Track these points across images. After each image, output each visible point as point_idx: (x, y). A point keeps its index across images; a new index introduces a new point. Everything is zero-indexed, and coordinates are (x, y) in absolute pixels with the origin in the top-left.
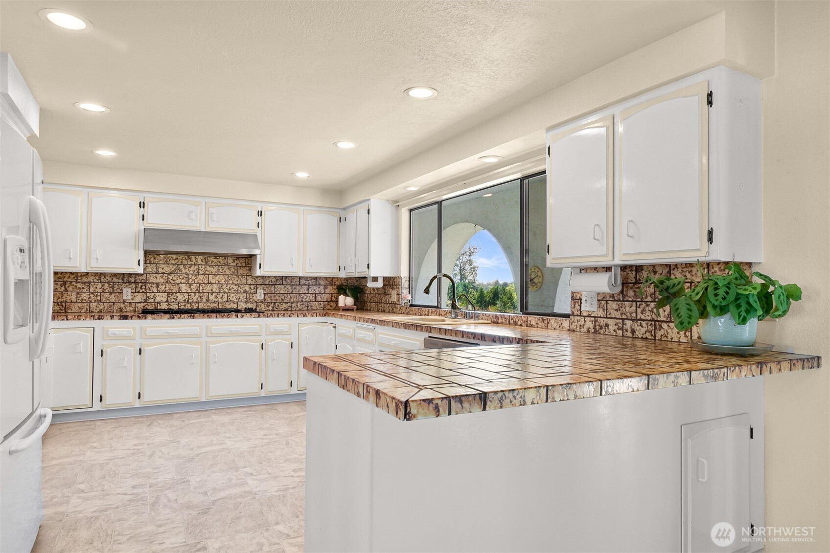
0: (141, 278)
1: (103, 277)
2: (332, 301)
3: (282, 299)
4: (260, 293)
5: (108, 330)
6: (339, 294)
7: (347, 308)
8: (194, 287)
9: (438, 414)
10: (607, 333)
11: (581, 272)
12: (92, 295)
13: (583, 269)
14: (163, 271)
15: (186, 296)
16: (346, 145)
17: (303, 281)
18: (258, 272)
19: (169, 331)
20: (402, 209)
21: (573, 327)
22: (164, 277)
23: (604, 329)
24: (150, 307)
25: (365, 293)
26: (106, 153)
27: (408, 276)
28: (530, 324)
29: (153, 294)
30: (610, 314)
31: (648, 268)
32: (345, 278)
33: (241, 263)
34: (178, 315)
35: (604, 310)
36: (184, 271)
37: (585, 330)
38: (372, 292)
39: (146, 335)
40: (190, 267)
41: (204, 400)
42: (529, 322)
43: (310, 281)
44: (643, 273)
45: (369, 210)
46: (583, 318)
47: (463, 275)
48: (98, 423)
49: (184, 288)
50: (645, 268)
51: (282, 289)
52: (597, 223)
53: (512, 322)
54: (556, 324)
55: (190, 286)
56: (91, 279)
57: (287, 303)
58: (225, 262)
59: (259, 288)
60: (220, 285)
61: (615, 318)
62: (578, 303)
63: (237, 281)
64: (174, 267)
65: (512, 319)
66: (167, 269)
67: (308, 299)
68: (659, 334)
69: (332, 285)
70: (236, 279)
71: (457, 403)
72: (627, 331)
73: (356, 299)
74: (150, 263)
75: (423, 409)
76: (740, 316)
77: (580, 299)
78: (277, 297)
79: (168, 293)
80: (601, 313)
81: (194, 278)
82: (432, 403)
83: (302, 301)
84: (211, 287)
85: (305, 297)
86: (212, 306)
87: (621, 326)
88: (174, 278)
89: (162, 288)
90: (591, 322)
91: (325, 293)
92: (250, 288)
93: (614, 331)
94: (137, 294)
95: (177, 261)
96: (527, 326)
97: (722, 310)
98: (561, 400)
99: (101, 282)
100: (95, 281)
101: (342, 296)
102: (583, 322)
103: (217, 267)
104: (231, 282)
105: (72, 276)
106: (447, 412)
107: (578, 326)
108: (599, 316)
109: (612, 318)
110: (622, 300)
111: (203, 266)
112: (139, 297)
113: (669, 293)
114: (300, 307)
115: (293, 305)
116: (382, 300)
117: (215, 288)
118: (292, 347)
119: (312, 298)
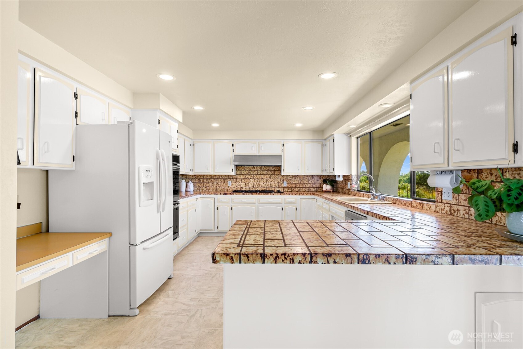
0: (235, 177)
1: (221, 176)
2: (321, 187)
3: (296, 186)
4: (285, 183)
5: (219, 199)
6: (324, 183)
7: (327, 191)
8: (256, 180)
9: (232, 262)
10: (458, 215)
11: (442, 174)
12: (217, 184)
13: (443, 172)
14: (243, 173)
15: (253, 184)
16: (309, 108)
17: (306, 177)
18: (283, 173)
19: (242, 200)
20: (352, 138)
21: (437, 209)
22: (244, 176)
23: (456, 213)
24: (238, 189)
25: (336, 183)
26: (215, 125)
27: (356, 174)
28: (413, 206)
29: (239, 184)
30: (460, 202)
31: (486, 171)
32: (326, 176)
33: (276, 169)
34: (246, 193)
35: (456, 199)
36: (252, 173)
37: (444, 212)
38: (341, 183)
39: (233, 201)
40: (254, 172)
42: (412, 204)
43: (309, 177)
44: (482, 175)
45: (334, 140)
46: (443, 204)
48: (216, 237)
49: (252, 181)
50: (484, 171)
51: (295, 181)
52: (437, 142)
53: (403, 203)
54: (427, 207)
55: (254, 180)
56: (217, 177)
57: (298, 188)
58: (269, 168)
59: (285, 180)
60: (267, 180)
61: (464, 206)
62: (440, 194)
64: (248, 172)
65: (403, 202)
66: (245, 173)
67: (308, 186)
69: (321, 179)
70: (274, 176)
71: (245, 257)
72: (472, 215)
73: (332, 186)
74: (238, 170)
75: (223, 258)
77: (441, 192)
78: (293, 185)
79: (246, 183)
80: (454, 202)
81: (256, 176)
82: (229, 255)
83: (305, 187)
84: (263, 180)
85: (307, 185)
86: (264, 189)
87: (468, 211)
88: (248, 177)
89: (243, 181)
90: (448, 207)
91: (317, 183)
92: (280, 181)
93: (463, 214)
94: (233, 183)
95: (249, 169)
96: (411, 207)
98: (322, 263)
99: (220, 179)
100: (218, 178)
102: (444, 207)
103: (266, 171)
104: (272, 178)
105: (210, 176)
106: (238, 261)
107: (440, 210)
108: (453, 203)
109: (461, 206)
110: (468, 193)
111: (260, 171)
112: (234, 185)
113: (477, 192)
114: (304, 190)
115: (301, 189)
116: (344, 187)
117: (265, 181)
118: (297, 210)
119: (310, 185)
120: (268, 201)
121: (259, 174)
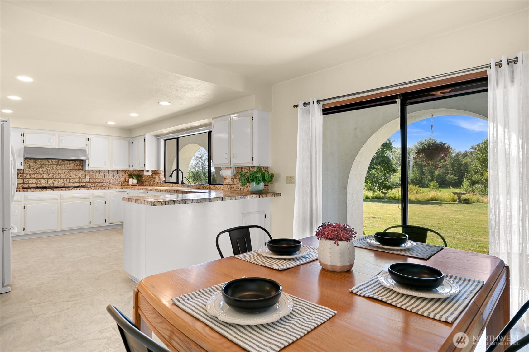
0: (23, 171)
2: (126, 182)
3: (99, 181)
4: (87, 178)
6: (130, 178)
7: (133, 184)
8: (51, 175)
9: (162, 205)
11: (226, 169)
14: (33, 168)
15: (46, 180)
16: (134, 115)
17: (110, 172)
18: (87, 168)
19: (40, 197)
20: (161, 140)
21: (224, 188)
22: (34, 171)
23: (233, 189)
24: (26, 186)
25: (143, 178)
27: (164, 169)
29: (27, 179)
30: (234, 183)
32: (133, 171)
33: (77, 164)
36: (45, 167)
37: (227, 189)
38: (147, 177)
39: (27, 199)
40: (48, 166)
41: (59, 230)
42: (210, 188)
43: (114, 172)
45: (144, 140)
46: (227, 185)
47: (204, 167)
49: (45, 176)
51: (99, 176)
53: (204, 187)
54: (218, 188)
55: (48, 175)
57: (102, 183)
58: (68, 163)
59: (87, 175)
60: (66, 175)
62: (225, 180)
63: (75, 172)
64: (40, 166)
66: (36, 167)
67: (113, 181)
68: (247, 189)
69: (126, 174)
71: (167, 202)
73: (138, 180)
75: (158, 204)
76: (257, 182)
77: (226, 178)
78: (96, 180)
79: (36, 179)
80: (232, 183)
81: (51, 171)
82: (161, 202)
83: (110, 182)
84: (60, 176)
85: (112, 180)
87: (237, 187)
88: (39, 171)
89: (32, 176)
90: (229, 186)
91: (122, 178)
92: (82, 176)
93: (235, 189)
95: (41, 163)
97: (253, 181)
101: (131, 179)
103: (63, 165)
104: (71, 173)
106: (165, 205)
109: (235, 185)
110: (237, 178)
111: (56, 165)
112: (20, 181)
114: (109, 185)
115: (105, 184)
116: (151, 180)
117: (63, 176)
118: (106, 204)
119: (115, 180)
120: (74, 196)
121: (54, 168)
